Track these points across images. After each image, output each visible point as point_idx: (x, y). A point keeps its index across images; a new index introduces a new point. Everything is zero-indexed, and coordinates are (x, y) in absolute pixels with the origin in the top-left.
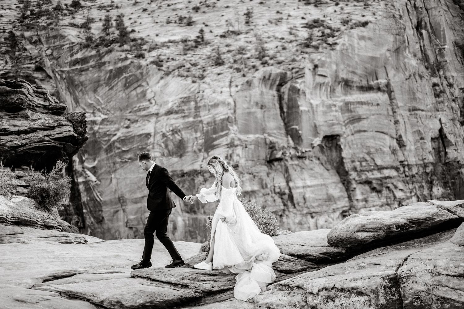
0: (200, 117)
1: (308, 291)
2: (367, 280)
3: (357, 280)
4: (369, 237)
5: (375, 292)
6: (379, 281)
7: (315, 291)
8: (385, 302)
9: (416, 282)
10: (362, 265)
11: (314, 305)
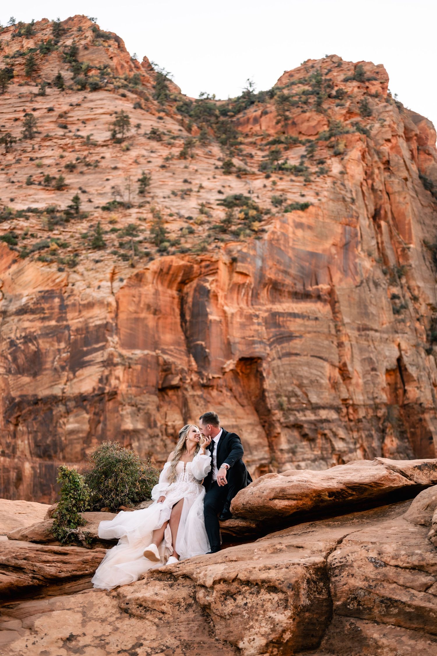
0: (67, 320)
1: (198, 583)
2: (284, 570)
3: (269, 569)
4: (290, 506)
6: (300, 571)
7: (209, 583)
8: (308, 602)
10: (278, 547)
11: (206, 603)
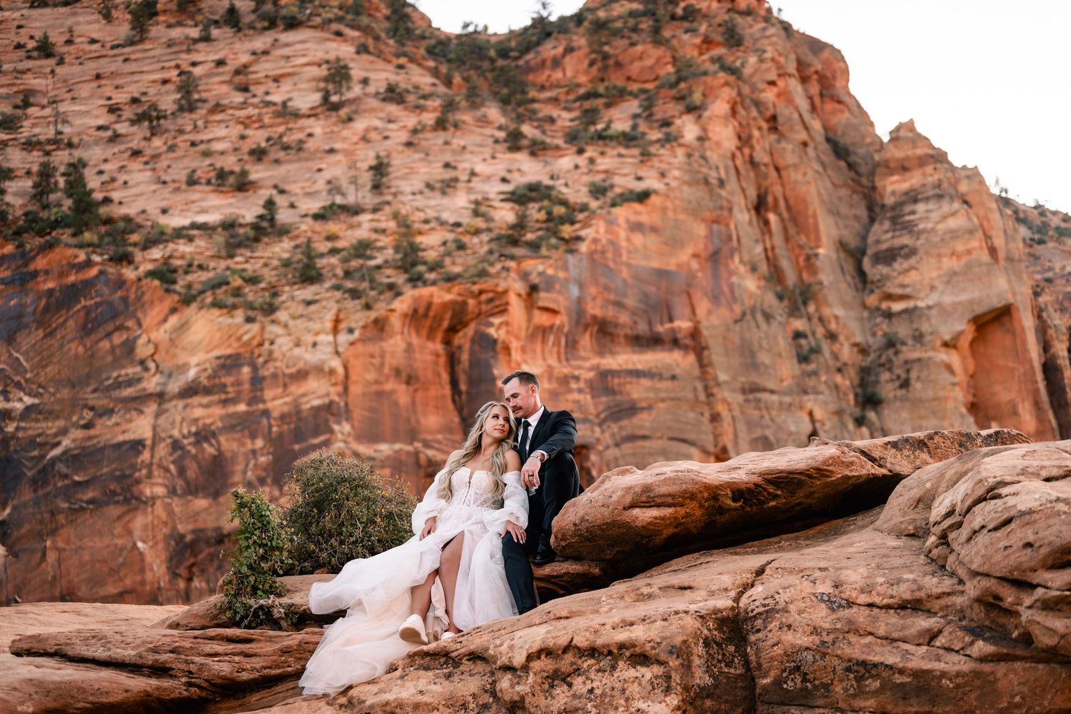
5: (682, 652)
9: (789, 627)
